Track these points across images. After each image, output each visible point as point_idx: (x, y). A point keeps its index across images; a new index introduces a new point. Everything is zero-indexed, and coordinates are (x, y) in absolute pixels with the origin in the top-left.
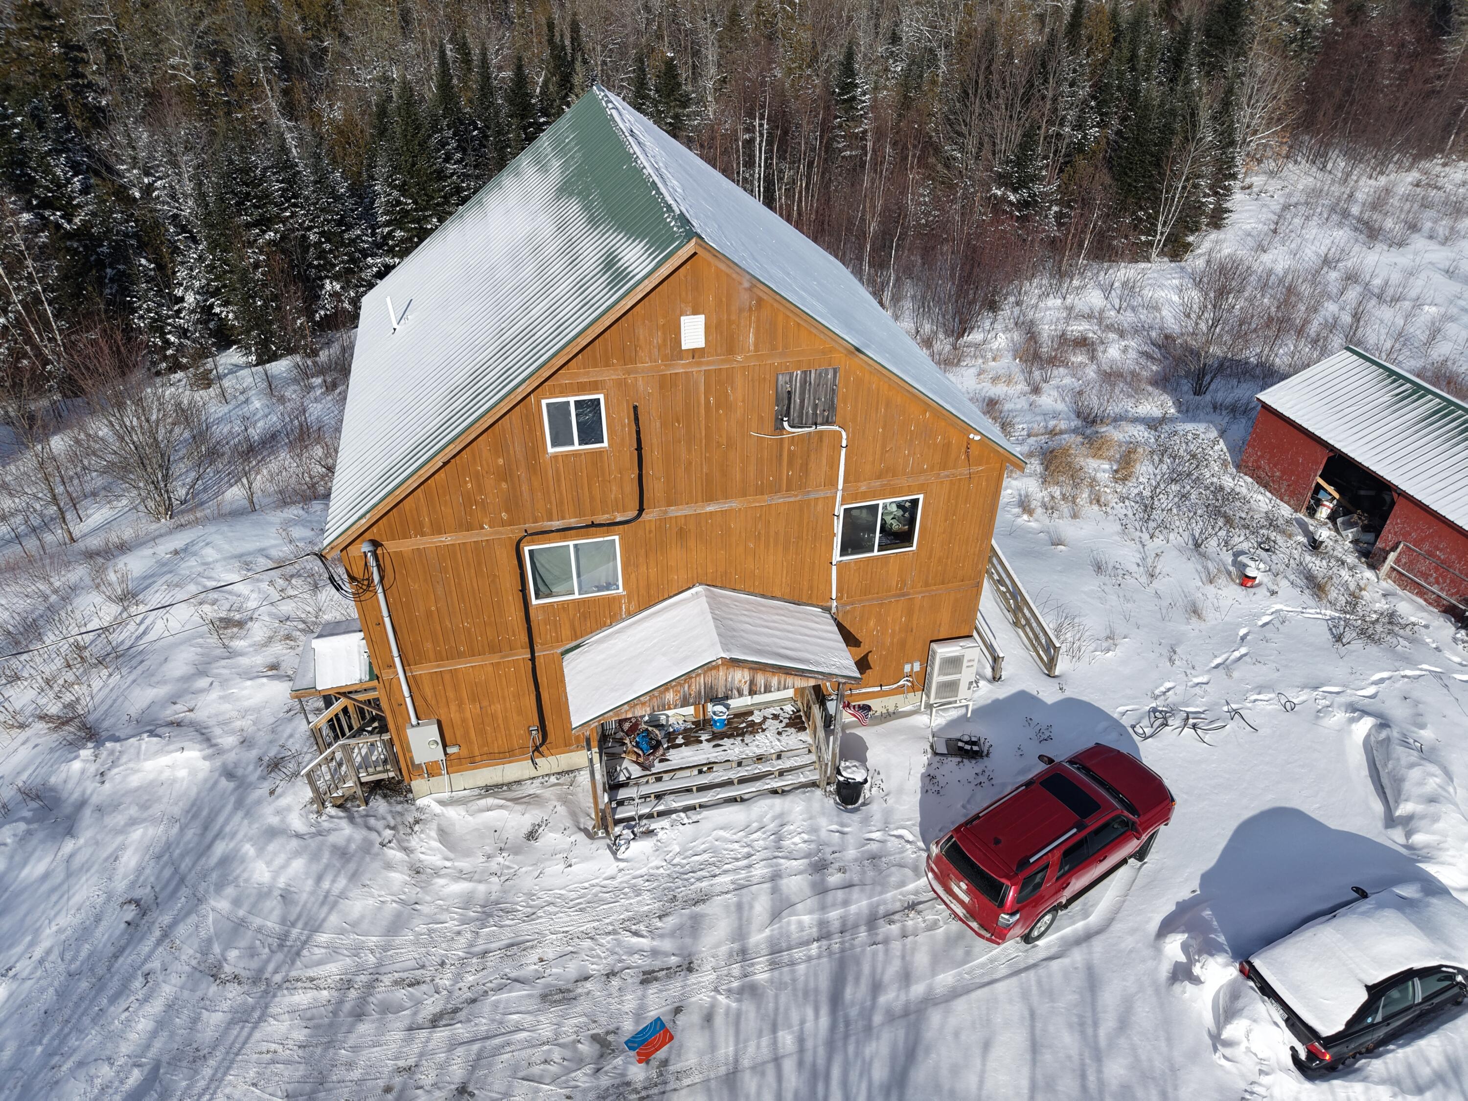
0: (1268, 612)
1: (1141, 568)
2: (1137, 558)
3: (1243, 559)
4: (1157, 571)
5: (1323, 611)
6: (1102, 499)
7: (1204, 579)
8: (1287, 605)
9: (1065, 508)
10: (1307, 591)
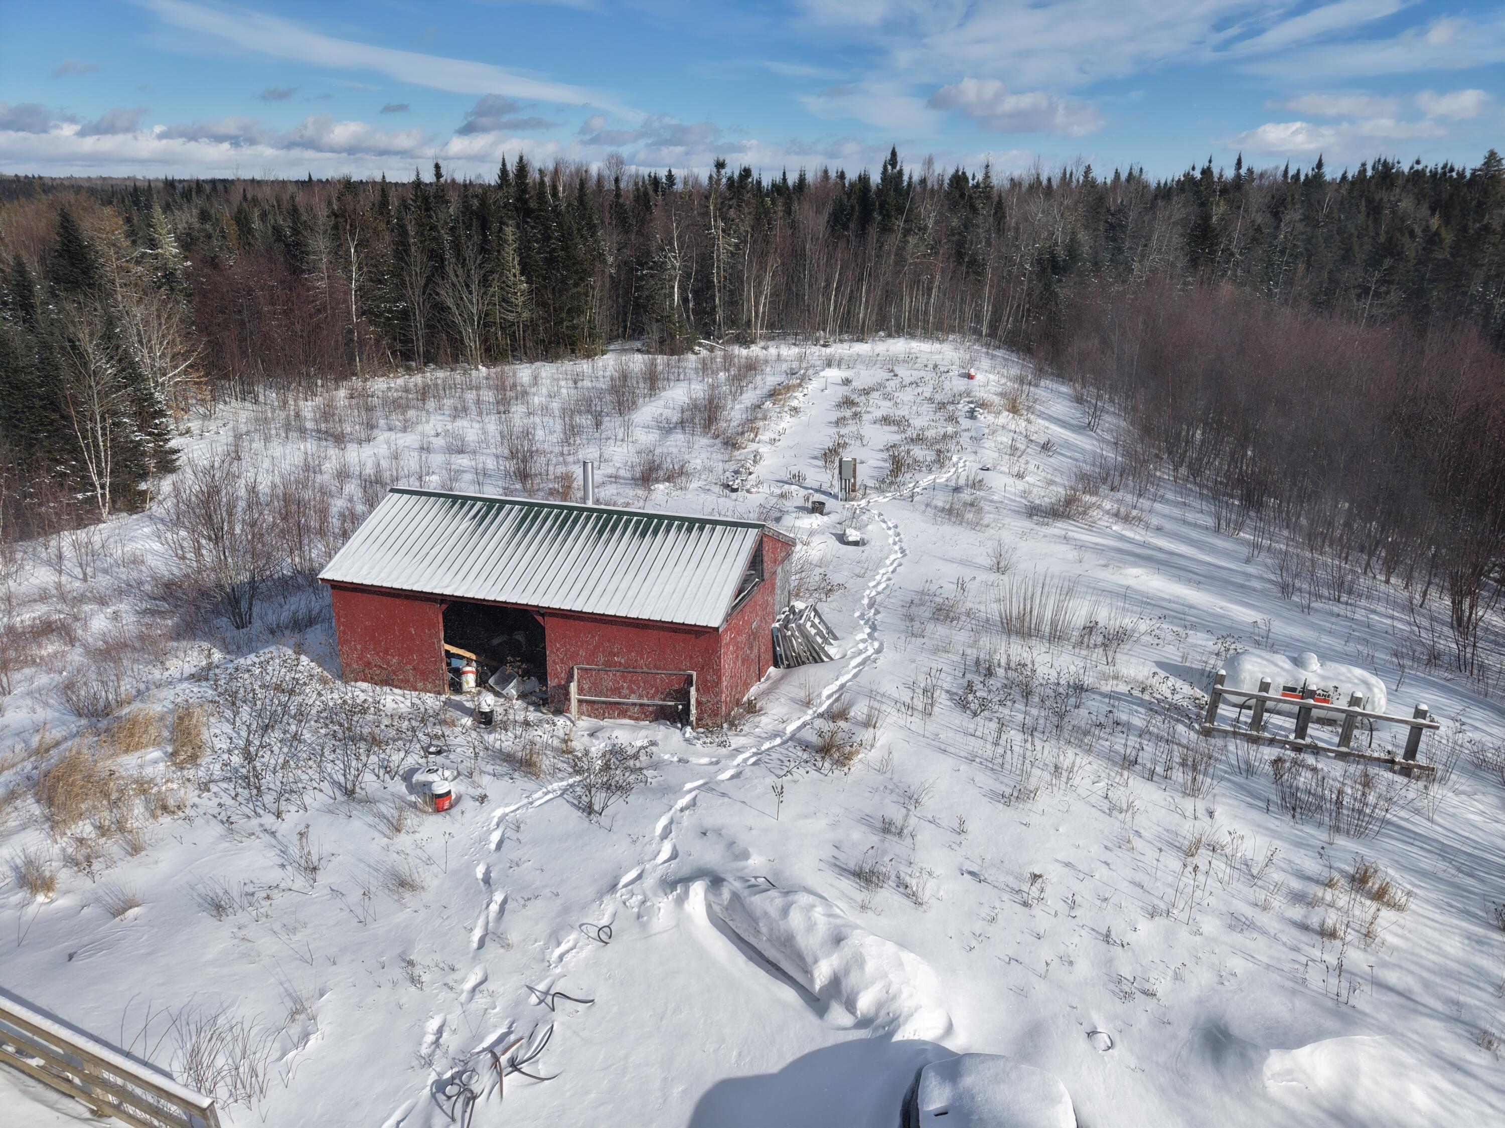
0: (493, 825)
1: (289, 867)
2: (273, 858)
3: (418, 777)
4: (315, 858)
5: (550, 788)
6: (171, 802)
7: (388, 832)
8: (507, 805)
9: (112, 846)
10: (516, 775)
